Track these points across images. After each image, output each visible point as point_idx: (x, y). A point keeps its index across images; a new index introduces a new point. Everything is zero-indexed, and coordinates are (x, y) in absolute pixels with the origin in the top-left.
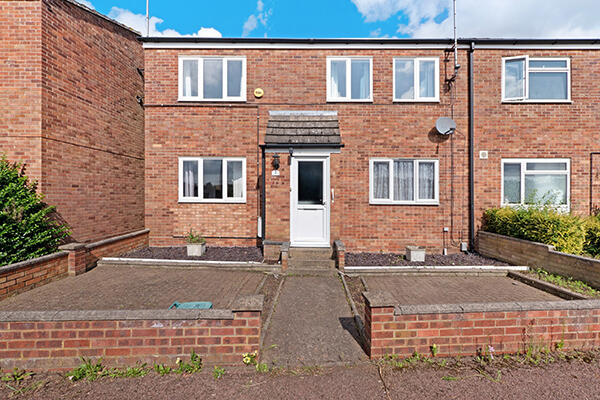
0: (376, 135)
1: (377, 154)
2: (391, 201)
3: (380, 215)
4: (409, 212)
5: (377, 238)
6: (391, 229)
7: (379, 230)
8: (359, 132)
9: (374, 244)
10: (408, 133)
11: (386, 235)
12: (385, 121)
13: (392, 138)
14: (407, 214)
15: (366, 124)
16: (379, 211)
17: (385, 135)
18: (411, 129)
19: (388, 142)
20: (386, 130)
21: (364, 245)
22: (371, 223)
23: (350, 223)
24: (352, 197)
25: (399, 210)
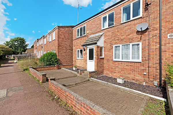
0: (115, 37)
1: (116, 43)
2: (120, 60)
3: (117, 65)
4: (127, 64)
5: (116, 73)
6: (121, 70)
7: (116, 70)
8: (110, 37)
9: (115, 75)
10: (127, 34)
11: (119, 72)
12: (118, 31)
13: (121, 37)
14: (127, 65)
15: (112, 34)
16: (116, 63)
17: (118, 36)
18: (128, 32)
19: (119, 39)
20: (119, 34)
21: (112, 74)
22: (114, 67)
23: (108, 67)
24: (108, 58)
25: (123, 63)
